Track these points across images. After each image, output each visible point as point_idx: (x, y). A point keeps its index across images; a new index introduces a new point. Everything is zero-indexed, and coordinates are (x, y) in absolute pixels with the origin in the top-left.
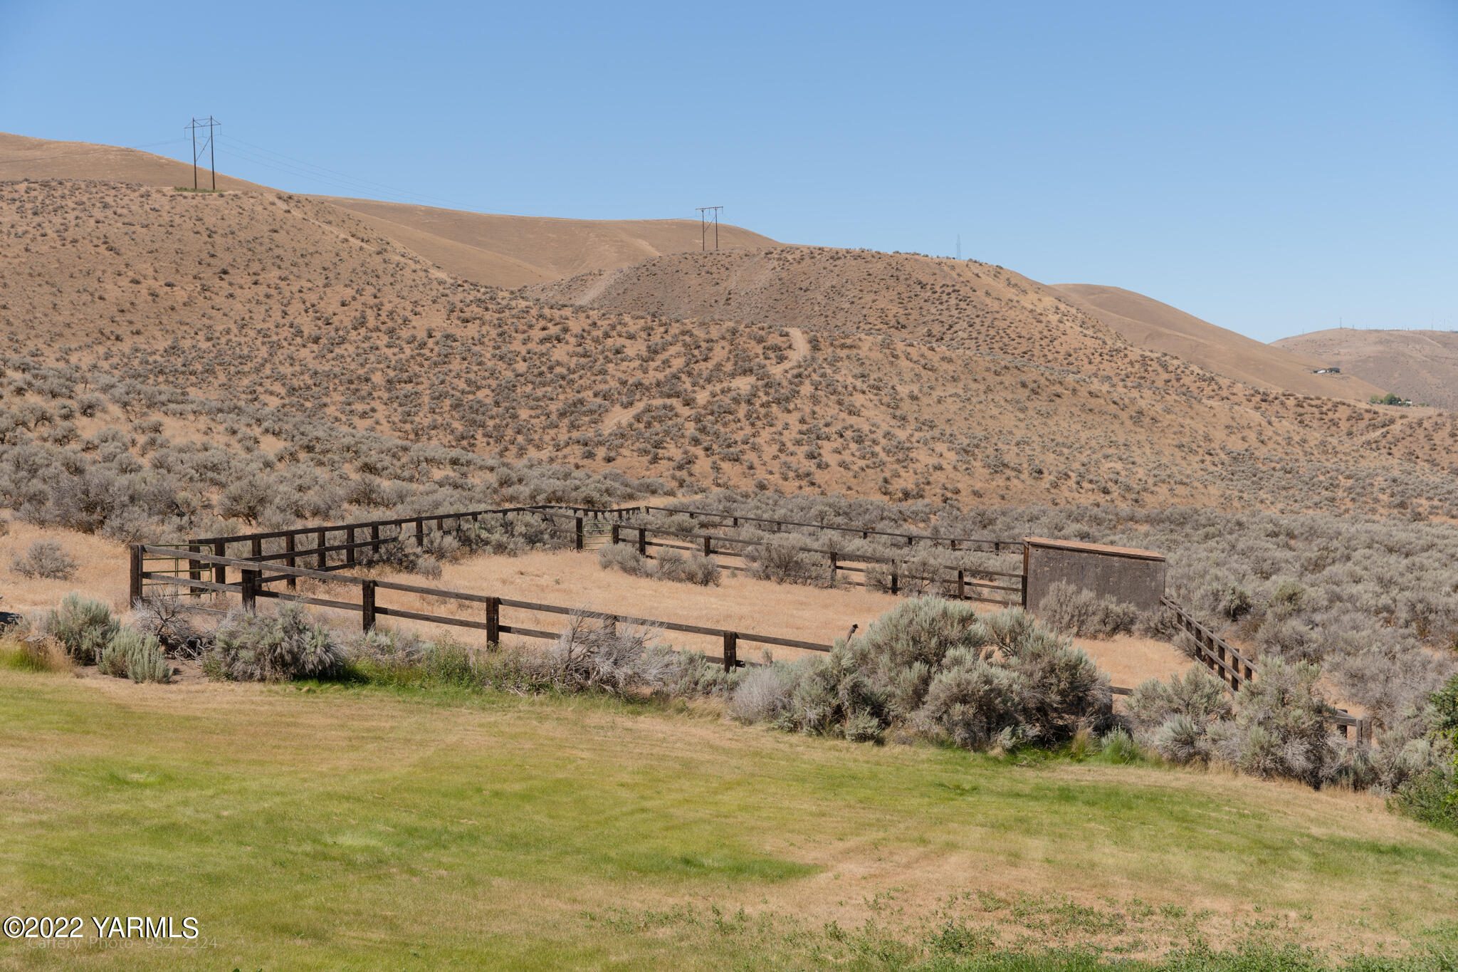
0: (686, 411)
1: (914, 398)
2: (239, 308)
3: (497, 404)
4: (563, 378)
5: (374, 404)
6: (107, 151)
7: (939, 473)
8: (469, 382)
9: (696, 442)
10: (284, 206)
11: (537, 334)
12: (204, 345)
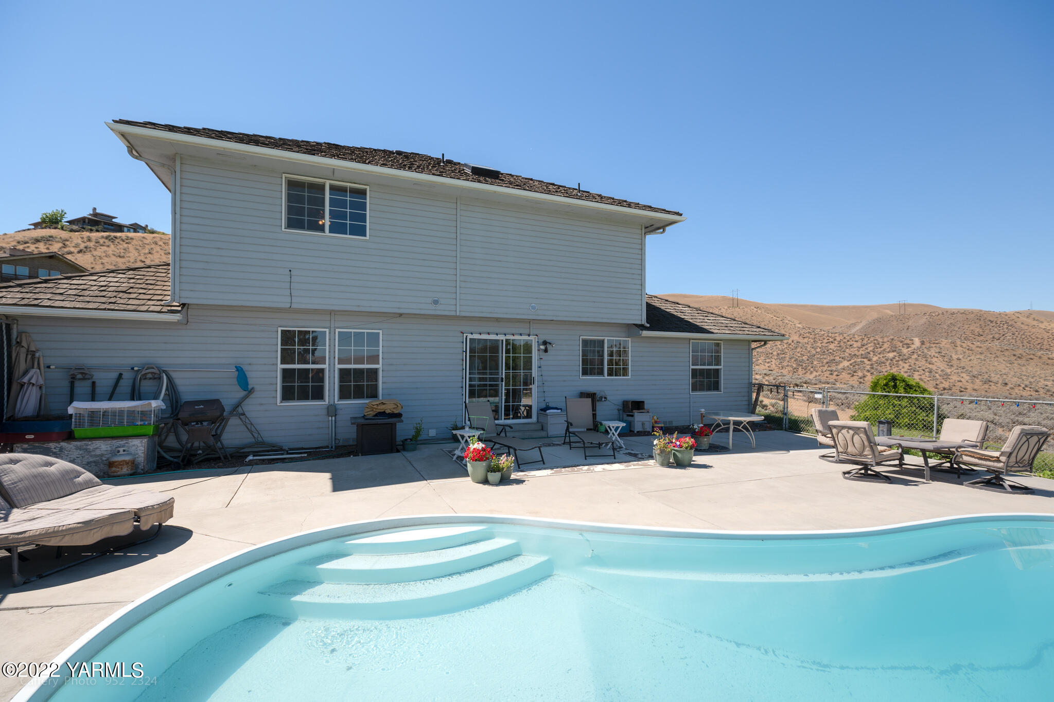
0: (869, 362)
1: (959, 359)
3: (808, 360)
4: (831, 353)
5: (772, 360)
6: (718, 297)
7: (960, 383)
8: (801, 354)
9: (868, 371)
10: (756, 310)
11: (826, 341)
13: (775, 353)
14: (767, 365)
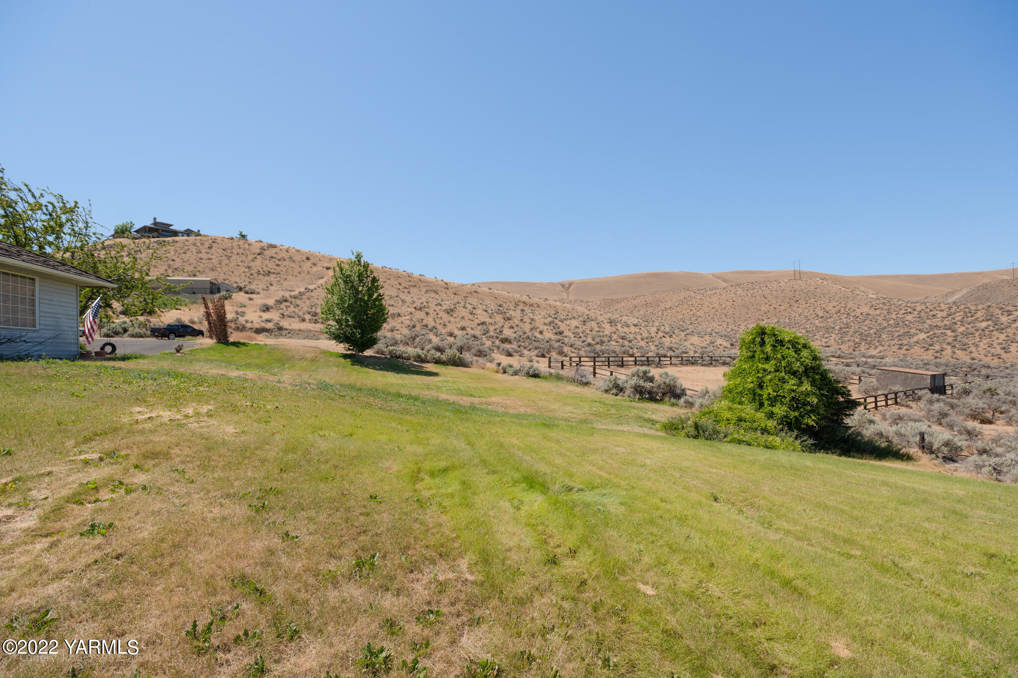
0: (953, 334)
2: (800, 310)
3: (875, 333)
4: (906, 325)
5: (832, 335)
8: (869, 328)
9: (949, 344)
10: (821, 281)
11: (903, 311)
12: (787, 320)
13: (837, 328)
14: (824, 340)
